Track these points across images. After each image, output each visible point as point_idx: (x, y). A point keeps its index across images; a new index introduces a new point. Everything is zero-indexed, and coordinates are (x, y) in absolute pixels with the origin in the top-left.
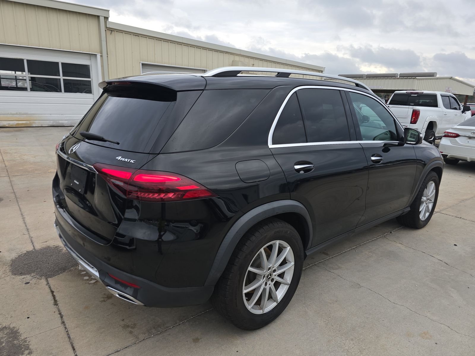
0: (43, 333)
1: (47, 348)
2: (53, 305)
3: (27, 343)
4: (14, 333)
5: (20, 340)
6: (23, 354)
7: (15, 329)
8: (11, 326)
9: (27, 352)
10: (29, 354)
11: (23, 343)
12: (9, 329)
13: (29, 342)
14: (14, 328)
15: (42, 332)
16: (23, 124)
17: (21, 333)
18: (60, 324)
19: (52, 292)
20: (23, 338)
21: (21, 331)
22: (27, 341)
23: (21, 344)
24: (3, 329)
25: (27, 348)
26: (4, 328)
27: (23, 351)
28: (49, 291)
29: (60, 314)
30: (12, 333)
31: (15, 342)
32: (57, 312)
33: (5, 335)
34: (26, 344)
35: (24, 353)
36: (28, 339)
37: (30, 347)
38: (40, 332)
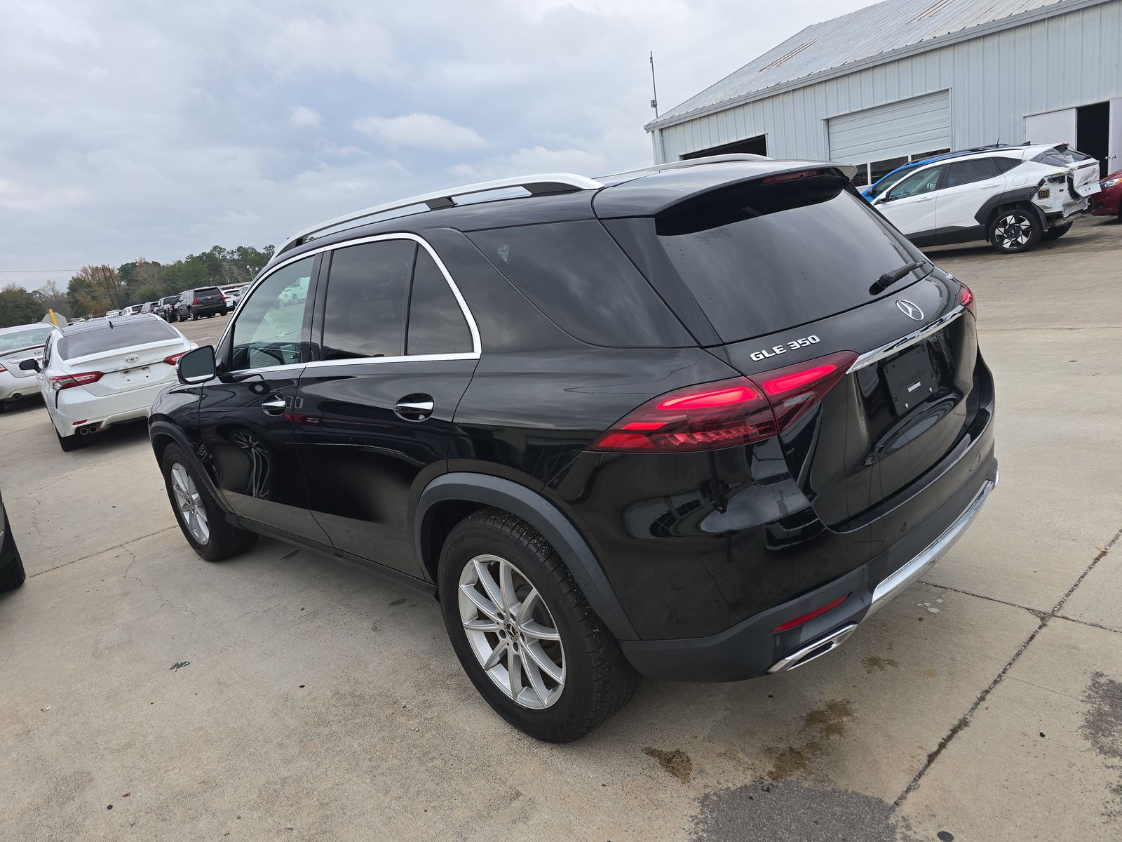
0: (1048, 690)
1: (1067, 663)
2: (970, 724)
3: (1089, 692)
4: (1096, 726)
5: (1096, 706)
6: (1111, 682)
7: (1088, 731)
8: (1088, 744)
9: (1102, 680)
10: (1102, 675)
11: (1095, 698)
12: (1098, 743)
13: (1085, 691)
14: (1086, 738)
15: (1048, 692)
17: (1084, 717)
18: (1005, 683)
19: (932, 758)
20: (1089, 706)
21: (1079, 721)
22: (1086, 694)
23: (1100, 697)
24: (1109, 752)
25: (1096, 685)
26: (1105, 753)
27: (1107, 685)
28: (933, 765)
29: (982, 699)
30: (1098, 729)
31: (1107, 708)
32: (983, 704)
33: (1114, 736)
34: (1091, 693)
35: (1108, 682)
36: (1081, 698)
37: (1089, 683)
38: (1051, 693)
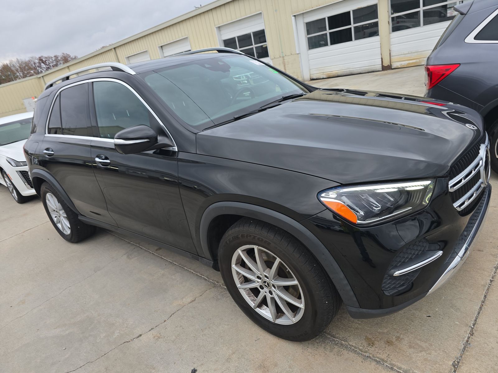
16: (413, 63)
